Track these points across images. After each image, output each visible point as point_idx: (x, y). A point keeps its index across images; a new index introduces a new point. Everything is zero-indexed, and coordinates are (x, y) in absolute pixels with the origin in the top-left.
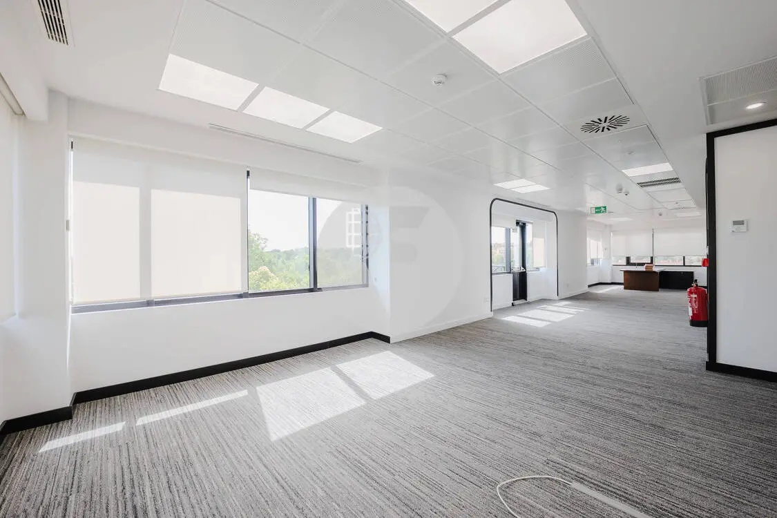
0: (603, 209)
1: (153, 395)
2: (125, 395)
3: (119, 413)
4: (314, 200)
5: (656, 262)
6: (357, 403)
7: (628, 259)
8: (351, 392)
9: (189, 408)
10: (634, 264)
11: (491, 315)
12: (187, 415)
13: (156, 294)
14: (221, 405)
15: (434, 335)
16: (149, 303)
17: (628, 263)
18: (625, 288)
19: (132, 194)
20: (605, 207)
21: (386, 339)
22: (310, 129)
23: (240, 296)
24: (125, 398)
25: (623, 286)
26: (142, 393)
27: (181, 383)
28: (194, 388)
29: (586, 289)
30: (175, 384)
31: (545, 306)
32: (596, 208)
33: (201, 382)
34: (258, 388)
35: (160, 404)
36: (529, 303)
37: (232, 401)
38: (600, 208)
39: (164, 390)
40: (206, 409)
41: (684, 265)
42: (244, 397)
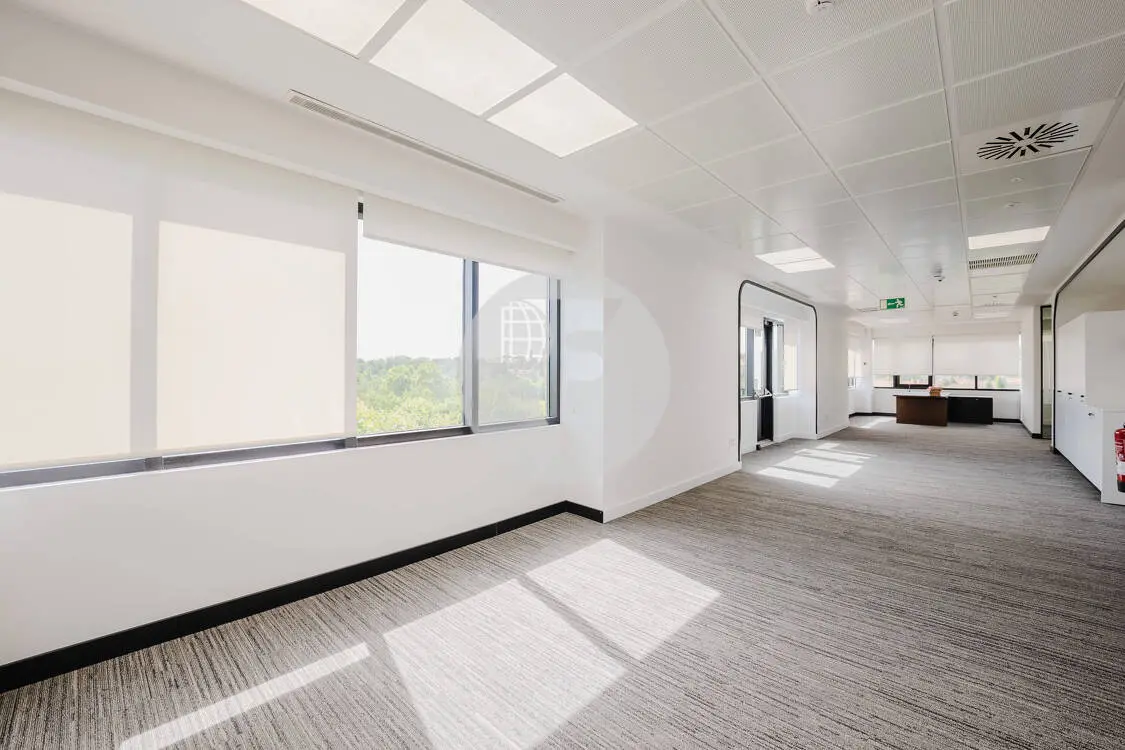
0: (899, 302)
1: (158, 665)
2: (90, 669)
3: (73, 725)
4: (475, 265)
5: (936, 384)
6: (609, 673)
7: (896, 379)
8: (580, 639)
9: (244, 702)
10: (906, 387)
11: (738, 466)
12: (241, 723)
13: (167, 444)
14: (315, 689)
15: (665, 505)
16: (150, 464)
17: (897, 384)
18: (898, 422)
19: (120, 226)
20: (903, 300)
21: (596, 516)
22: (493, 119)
23: (341, 444)
24: (90, 677)
25: (895, 419)
26: (130, 659)
27: (221, 627)
28: (248, 641)
29: (847, 423)
30: (208, 631)
31: (805, 450)
32: (889, 301)
33: (264, 620)
34: (386, 636)
35: (174, 693)
36: (778, 445)
37: (337, 676)
38: (895, 300)
39: (182, 648)
40: (282, 702)
41: (976, 389)
42: (365, 663)
